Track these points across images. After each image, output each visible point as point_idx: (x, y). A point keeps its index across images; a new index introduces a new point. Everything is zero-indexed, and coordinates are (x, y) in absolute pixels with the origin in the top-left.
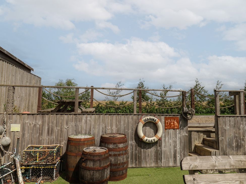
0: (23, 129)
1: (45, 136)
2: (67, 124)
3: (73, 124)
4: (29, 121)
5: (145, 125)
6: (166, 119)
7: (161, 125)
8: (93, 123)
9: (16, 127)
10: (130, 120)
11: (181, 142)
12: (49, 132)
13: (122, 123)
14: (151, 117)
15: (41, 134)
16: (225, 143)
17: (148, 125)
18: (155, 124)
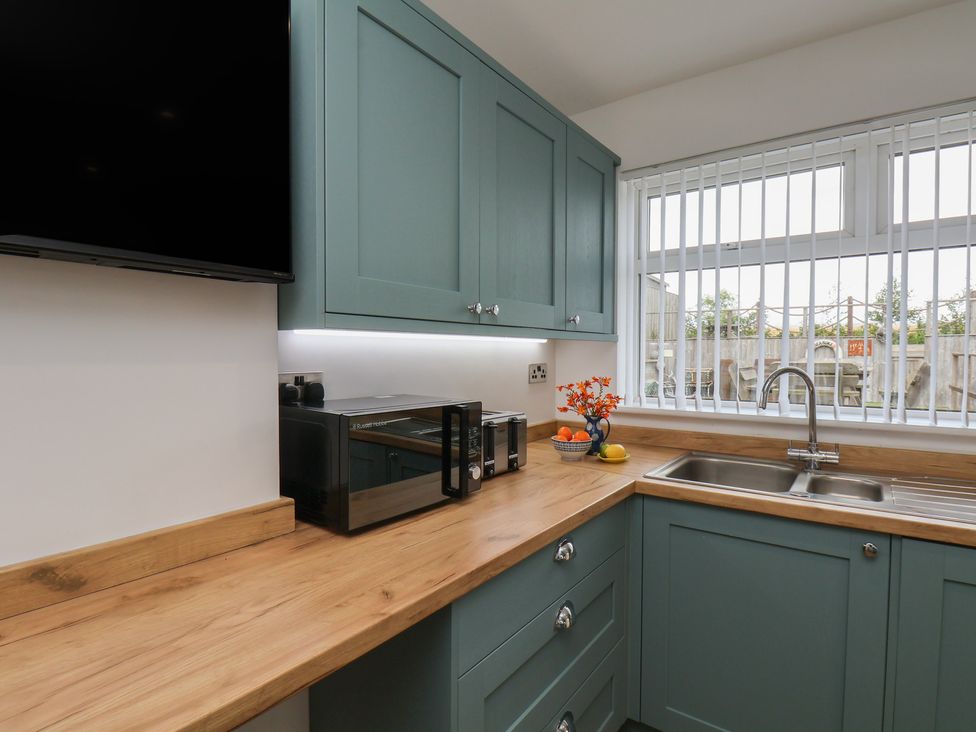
3: (726, 349)
5: (816, 350)
6: (851, 343)
8: (748, 348)
10: (797, 344)
14: (825, 341)
15: (693, 359)
17: (821, 351)
18: (832, 349)
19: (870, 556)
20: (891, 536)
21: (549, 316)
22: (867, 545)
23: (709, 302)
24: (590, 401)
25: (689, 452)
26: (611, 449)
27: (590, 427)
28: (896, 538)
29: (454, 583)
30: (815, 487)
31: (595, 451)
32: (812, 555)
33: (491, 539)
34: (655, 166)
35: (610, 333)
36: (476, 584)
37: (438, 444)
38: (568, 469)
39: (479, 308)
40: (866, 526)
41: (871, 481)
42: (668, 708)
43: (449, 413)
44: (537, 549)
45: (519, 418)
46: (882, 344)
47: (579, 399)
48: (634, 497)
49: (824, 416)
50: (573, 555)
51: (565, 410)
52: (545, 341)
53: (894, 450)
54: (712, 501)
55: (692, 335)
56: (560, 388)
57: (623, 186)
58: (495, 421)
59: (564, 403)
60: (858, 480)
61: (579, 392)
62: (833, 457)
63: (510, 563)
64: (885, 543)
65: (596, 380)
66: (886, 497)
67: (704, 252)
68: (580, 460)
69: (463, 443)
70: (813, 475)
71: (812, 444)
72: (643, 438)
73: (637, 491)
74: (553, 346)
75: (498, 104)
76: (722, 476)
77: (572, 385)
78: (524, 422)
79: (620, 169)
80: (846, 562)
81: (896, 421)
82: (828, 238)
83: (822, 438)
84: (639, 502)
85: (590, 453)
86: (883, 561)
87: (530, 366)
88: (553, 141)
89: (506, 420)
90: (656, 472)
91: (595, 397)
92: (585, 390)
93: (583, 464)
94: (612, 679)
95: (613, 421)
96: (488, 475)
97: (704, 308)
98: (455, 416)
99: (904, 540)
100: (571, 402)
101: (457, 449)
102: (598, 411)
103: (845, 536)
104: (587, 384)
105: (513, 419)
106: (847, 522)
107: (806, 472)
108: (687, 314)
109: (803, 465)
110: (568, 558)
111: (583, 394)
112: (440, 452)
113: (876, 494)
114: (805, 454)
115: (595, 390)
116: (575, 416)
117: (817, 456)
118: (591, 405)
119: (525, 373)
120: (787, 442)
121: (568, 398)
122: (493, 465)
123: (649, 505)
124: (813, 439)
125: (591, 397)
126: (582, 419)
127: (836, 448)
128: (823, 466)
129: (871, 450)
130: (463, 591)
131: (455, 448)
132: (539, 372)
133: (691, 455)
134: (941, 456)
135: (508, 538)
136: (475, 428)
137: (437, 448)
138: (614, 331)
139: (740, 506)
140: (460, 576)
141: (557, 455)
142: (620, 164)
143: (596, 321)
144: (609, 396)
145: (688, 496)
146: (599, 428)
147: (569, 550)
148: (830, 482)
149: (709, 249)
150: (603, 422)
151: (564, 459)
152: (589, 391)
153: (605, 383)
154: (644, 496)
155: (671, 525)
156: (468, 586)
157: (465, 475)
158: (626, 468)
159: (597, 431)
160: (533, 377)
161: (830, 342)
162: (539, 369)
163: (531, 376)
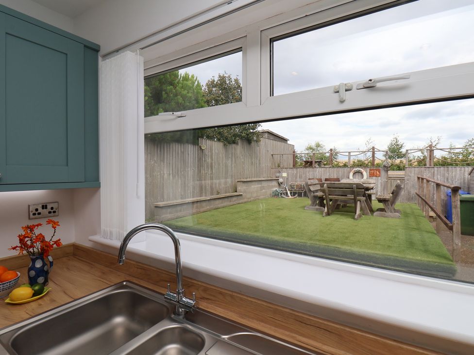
0: (288, 175)
1: (298, 179)
2: (309, 173)
3: (312, 173)
4: (290, 171)
5: (354, 174)
6: (370, 170)
7: (365, 173)
8: (323, 173)
9: (285, 175)
10: (345, 171)
11: (381, 185)
12: (300, 177)
13: (340, 173)
14: (359, 169)
15: (296, 178)
16: (410, 185)
17: (357, 174)
18: (362, 173)
23: (311, 148)
46: (386, 171)
87: (29, 206)
132: (44, 210)
160: (34, 214)
161: (361, 169)
162: (44, 207)
163: (31, 214)
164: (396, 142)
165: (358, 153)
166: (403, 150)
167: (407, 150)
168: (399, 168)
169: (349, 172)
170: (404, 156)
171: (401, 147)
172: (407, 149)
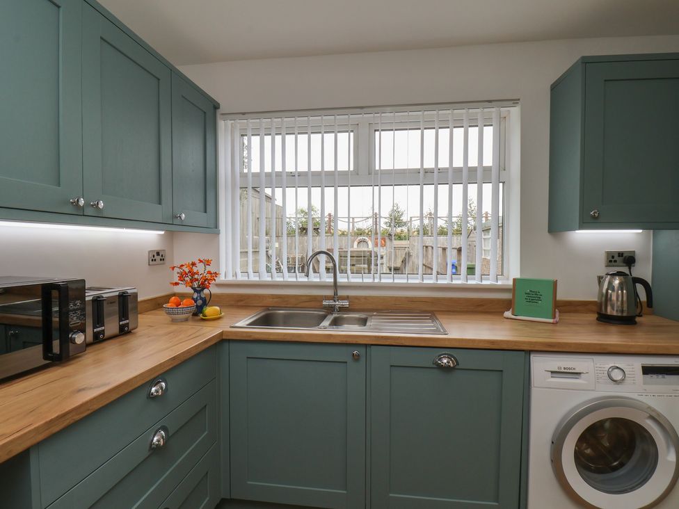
0: (280, 245)
1: (293, 250)
5: (359, 243)
6: (376, 239)
7: (370, 243)
9: (276, 245)
11: (387, 256)
14: (363, 238)
15: (291, 249)
16: (414, 255)
17: (362, 243)
18: (367, 242)
19: (356, 358)
20: (366, 345)
21: (158, 212)
22: (355, 352)
23: (302, 211)
24: (196, 276)
25: (267, 308)
26: (210, 310)
27: (195, 296)
28: (368, 346)
29: (30, 431)
30: (336, 323)
31: (198, 313)
32: (322, 363)
33: (80, 391)
34: (244, 114)
35: (214, 228)
36: (55, 429)
37: (37, 316)
38: (174, 327)
39: (82, 202)
40: (354, 341)
41: (363, 315)
42: (249, 483)
43: (47, 291)
44: (126, 391)
45: (129, 291)
46: (391, 240)
47: (188, 275)
48: (222, 342)
49: (342, 279)
50: (165, 391)
51: (177, 284)
52: (163, 233)
53: (377, 297)
54: (272, 338)
55: (291, 234)
56: (173, 268)
57: (222, 124)
58: (105, 296)
59: (176, 280)
60: (356, 315)
61: (187, 270)
62: (346, 303)
63: (96, 407)
64: (363, 350)
65: (201, 261)
66: (368, 324)
67: (276, 176)
68: (187, 320)
69: (64, 315)
70: (336, 315)
71: (334, 298)
72: (238, 301)
73: (224, 337)
74: (171, 236)
75: (102, 38)
76: (287, 321)
77: (182, 266)
78: (135, 296)
79: (219, 112)
80: (345, 364)
81: (377, 280)
82: (344, 174)
83: (341, 293)
84: (226, 345)
85: (195, 314)
86: (363, 359)
87: (149, 252)
88: (159, 79)
89: (117, 293)
90: (242, 323)
91: (200, 273)
92: (192, 268)
93: (190, 323)
94: (207, 473)
95: (214, 290)
96: (98, 339)
97: (299, 216)
98: (55, 293)
99: (372, 347)
100: (182, 278)
101: (57, 319)
102: (202, 284)
103: (344, 349)
104: (193, 264)
105: (124, 293)
106: (344, 340)
107: (332, 314)
108: (288, 220)
109: (331, 309)
110: (160, 394)
111: (190, 272)
112: (40, 325)
113: (363, 322)
114: (332, 303)
115: (200, 268)
116: (183, 289)
117: (339, 303)
118: (197, 280)
119: (145, 258)
120: (322, 296)
121: (178, 275)
122: (104, 330)
123: (233, 346)
124: (336, 294)
125: (197, 273)
126: (189, 290)
127: (347, 298)
128: (342, 309)
129: (366, 298)
130: (40, 437)
131: (56, 319)
132: (157, 257)
133: (269, 310)
134: (397, 299)
135: (98, 387)
136: (79, 301)
137: (39, 320)
138: (216, 226)
139: (288, 339)
140: (37, 425)
141: (167, 318)
142: (219, 108)
143: (201, 218)
144: (209, 272)
145: (257, 337)
146: (203, 296)
147: (162, 388)
148: (343, 318)
149: (279, 174)
150: (206, 291)
151: (174, 321)
152: (195, 269)
153: (207, 263)
154: (229, 341)
155: (248, 358)
156: (47, 431)
157: (66, 341)
158: (221, 322)
159: (201, 298)
160: (152, 260)
161: (366, 238)
162: (158, 254)
163: (151, 260)
164: (397, 208)
165: (362, 219)
166: (404, 219)
167: (411, 218)
168: (400, 238)
169: (353, 242)
170: (405, 224)
171: (402, 214)
172: (412, 216)
